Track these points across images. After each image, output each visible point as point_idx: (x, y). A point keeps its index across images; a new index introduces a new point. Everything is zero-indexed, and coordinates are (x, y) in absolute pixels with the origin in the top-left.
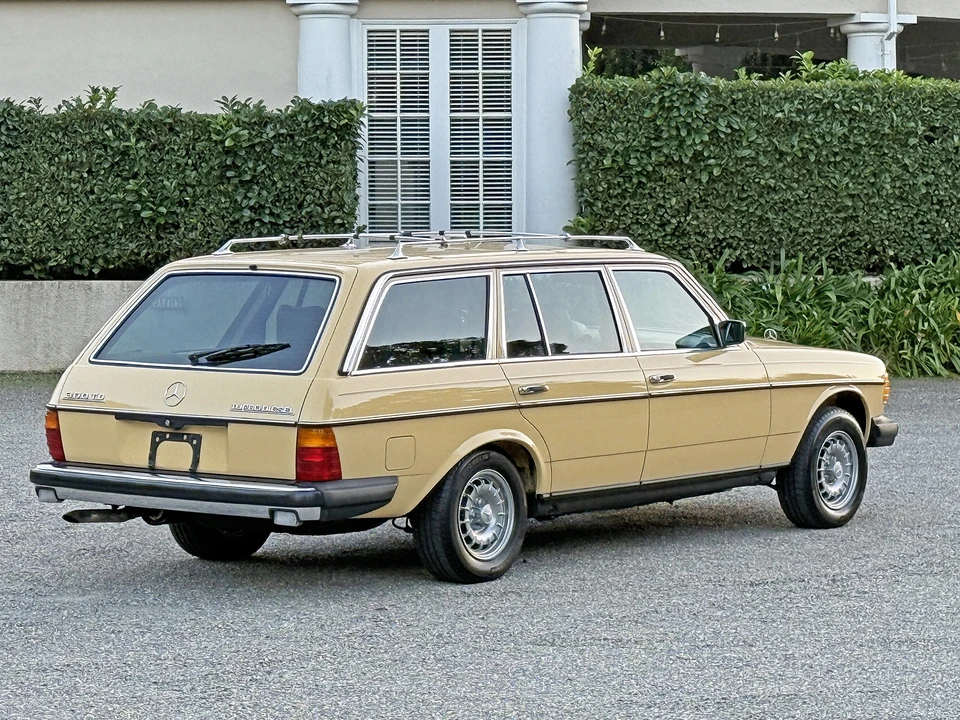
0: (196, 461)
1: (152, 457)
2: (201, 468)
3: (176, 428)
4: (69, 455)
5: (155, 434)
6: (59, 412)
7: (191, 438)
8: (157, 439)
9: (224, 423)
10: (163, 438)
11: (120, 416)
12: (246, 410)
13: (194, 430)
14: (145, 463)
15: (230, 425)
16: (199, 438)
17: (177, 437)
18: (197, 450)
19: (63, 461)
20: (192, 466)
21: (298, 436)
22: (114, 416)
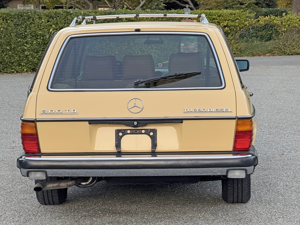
0: (154, 145)
1: (118, 145)
2: (159, 149)
4: (43, 151)
5: (118, 132)
6: (38, 123)
7: (147, 132)
8: (121, 134)
9: (180, 121)
10: (124, 133)
11: (92, 122)
12: (195, 112)
14: (113, 149)
15: (184, 121)
16: (155, 131)
17: (136, 132)
18: (154, 139)
19: (38, 153)
20: (152, 148)
21: (237, 124)
22: (87, 122)
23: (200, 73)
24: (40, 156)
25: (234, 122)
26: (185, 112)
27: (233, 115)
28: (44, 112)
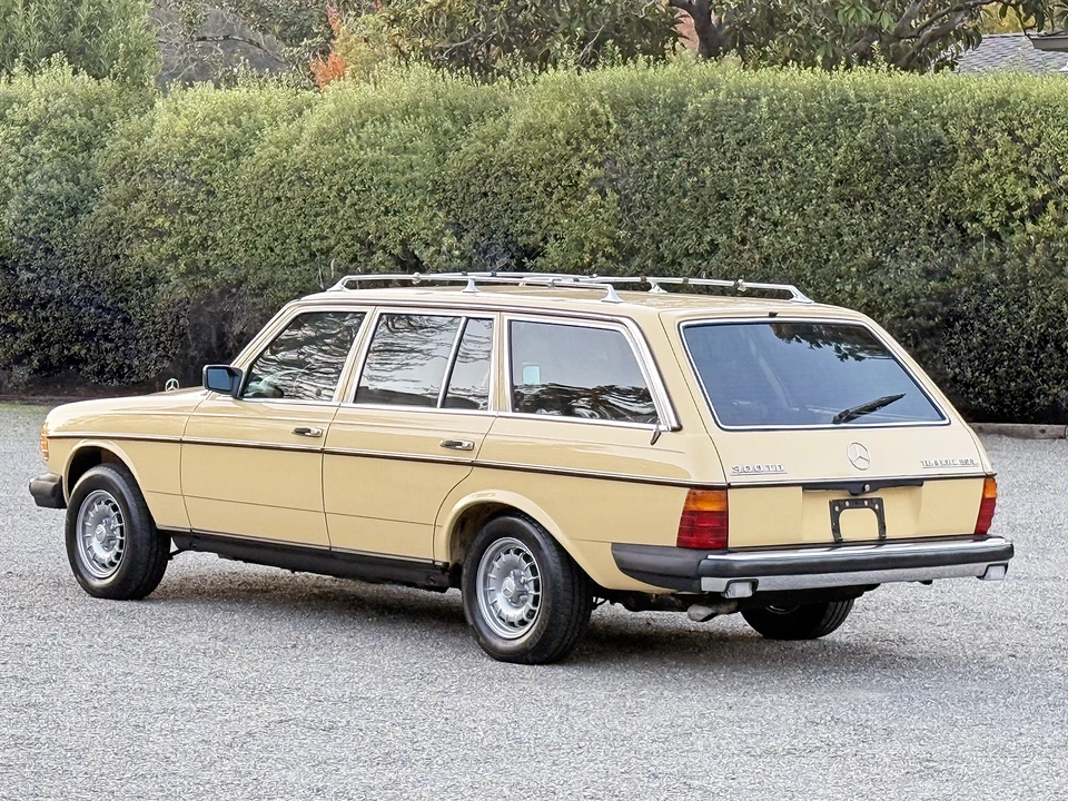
0: (882, 527)
1: (836, 529)
2: (889, 534)
3: (855, 493)
4: (732, 543)
5: (833, 504)
6: (729, 491)
7: (871, 505)
8: (837, 509)
9: (917, 483)
10: (843, 508)
11: (806, 487)
13: (873, 494)
14: (830, 538)
15: (925, 483)
16: (880, 501)
17: (857, 504)
18: (880, 515)
19: (723, 547)
20: (880, 533)
21: (985, 487)
22: (801, 488)
23: (902, 396)
24: (725, 554)
25: (982, 480)
27: (978, 470)
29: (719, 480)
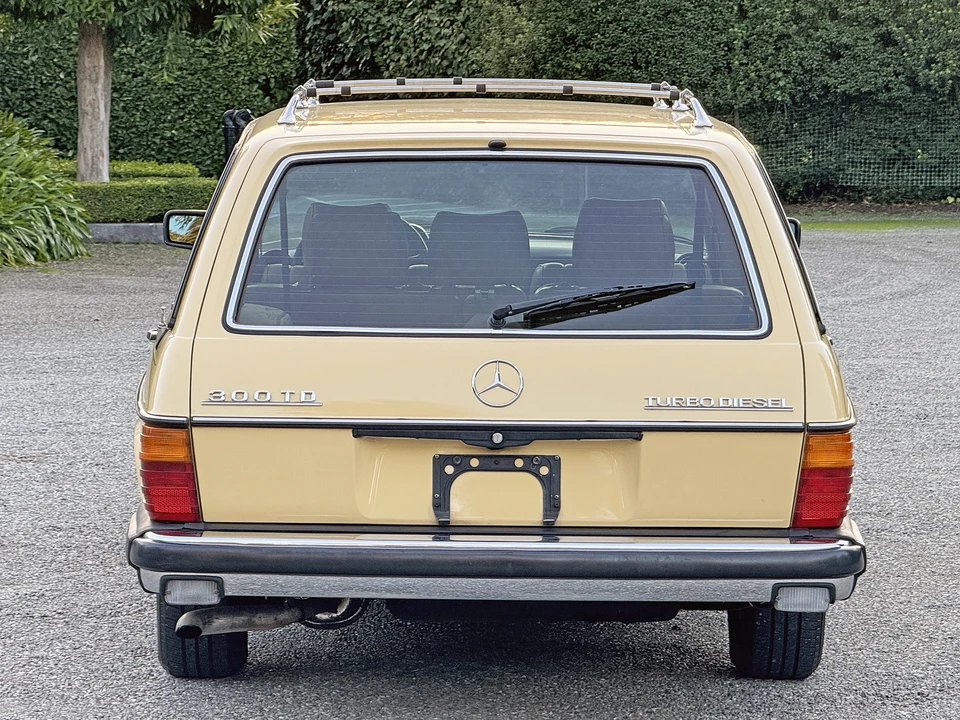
0: (552, 505)
1: (441, 504)
2: (565, 518)
4: (209, 515)
5: (440, 462)
6: (196, 431)
7: (531, 466)
8: (449, 470)
9: (634, 433)
10: (462, 465)
11: (361, 430)
12: (680, 406)
13: (538, 449)
14: (427, 516)
15: (646, 435)
16: (554, 463)
17: (492, 464)
18: (551, 487)
19: (195, 522)
20: (545, 516)
21: (807, 448)
22: (349, 432)
26: (649, 408)
27: (796, 420)
28: (216, 399)
29: (179, 412)
